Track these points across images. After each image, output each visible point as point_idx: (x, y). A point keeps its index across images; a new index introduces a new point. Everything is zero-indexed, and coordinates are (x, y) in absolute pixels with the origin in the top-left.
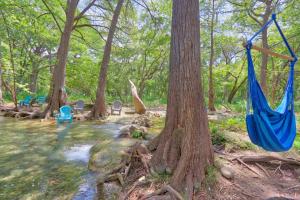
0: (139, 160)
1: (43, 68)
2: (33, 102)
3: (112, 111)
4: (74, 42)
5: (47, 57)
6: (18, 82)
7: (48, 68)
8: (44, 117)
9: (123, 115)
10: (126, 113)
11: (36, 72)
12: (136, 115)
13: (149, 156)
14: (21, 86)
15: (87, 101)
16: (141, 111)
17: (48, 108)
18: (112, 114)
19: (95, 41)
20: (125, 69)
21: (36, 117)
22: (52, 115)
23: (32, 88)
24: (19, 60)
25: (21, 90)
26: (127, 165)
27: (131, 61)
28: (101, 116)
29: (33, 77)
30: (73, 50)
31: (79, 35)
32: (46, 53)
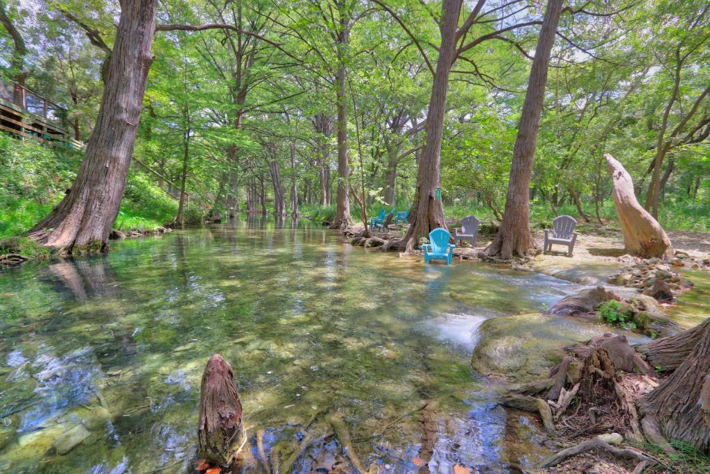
0: (608, 385)
1: (403, 156)
2: (389, 221)
3: (548, 242)
4: (457, 87)
5: (410, 132)
6: (369, 185)
7: (412, 155)
8: (404, 250)
9: (581, 256)
10: (594, 252)
11: (393, 164)
12: (629, 260)
13: (648, 384)
14: (373, 193)
15: (485, 218)
16: (651, 248)
17: (410, 233)
18: (548, 252)
19: (508, 68)
20: (596, 124)
21: (393, 249)
22: (416, 247)
23: (387, 195)
24: (369, 148)
25: (373, 200)
26: (568, 386)
27: (617, 95)
28: (516, 253)
29: (390, 175)
30: (456, 107)
31: (469, 67)
32: (409, 124)
